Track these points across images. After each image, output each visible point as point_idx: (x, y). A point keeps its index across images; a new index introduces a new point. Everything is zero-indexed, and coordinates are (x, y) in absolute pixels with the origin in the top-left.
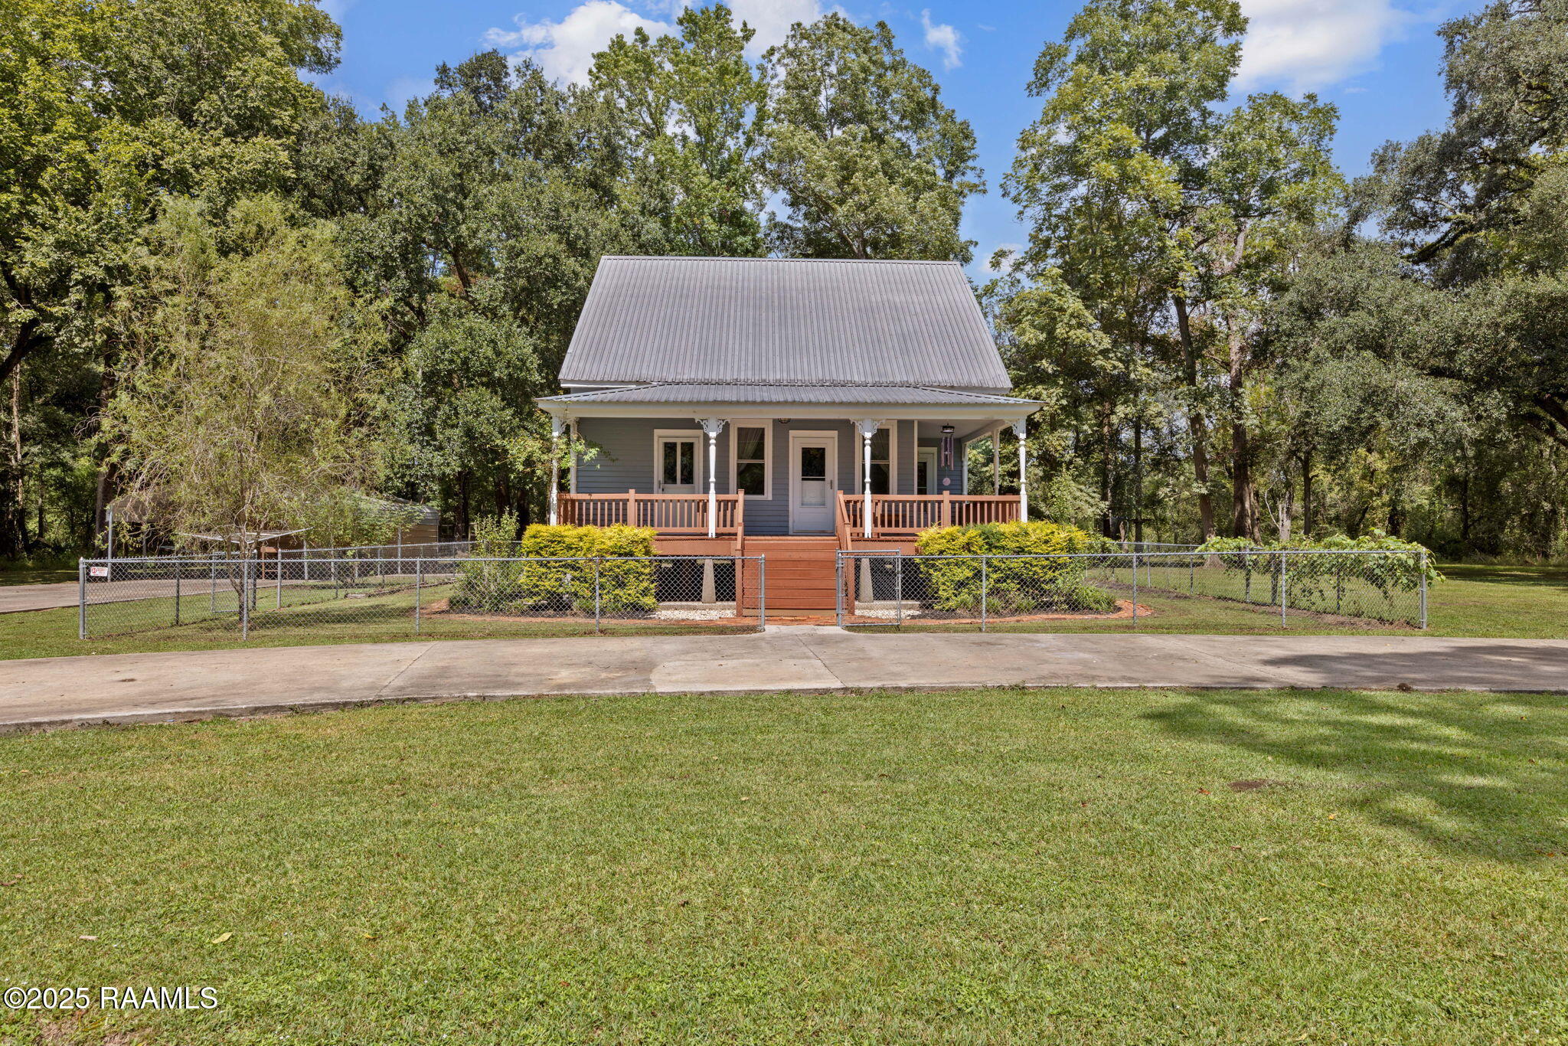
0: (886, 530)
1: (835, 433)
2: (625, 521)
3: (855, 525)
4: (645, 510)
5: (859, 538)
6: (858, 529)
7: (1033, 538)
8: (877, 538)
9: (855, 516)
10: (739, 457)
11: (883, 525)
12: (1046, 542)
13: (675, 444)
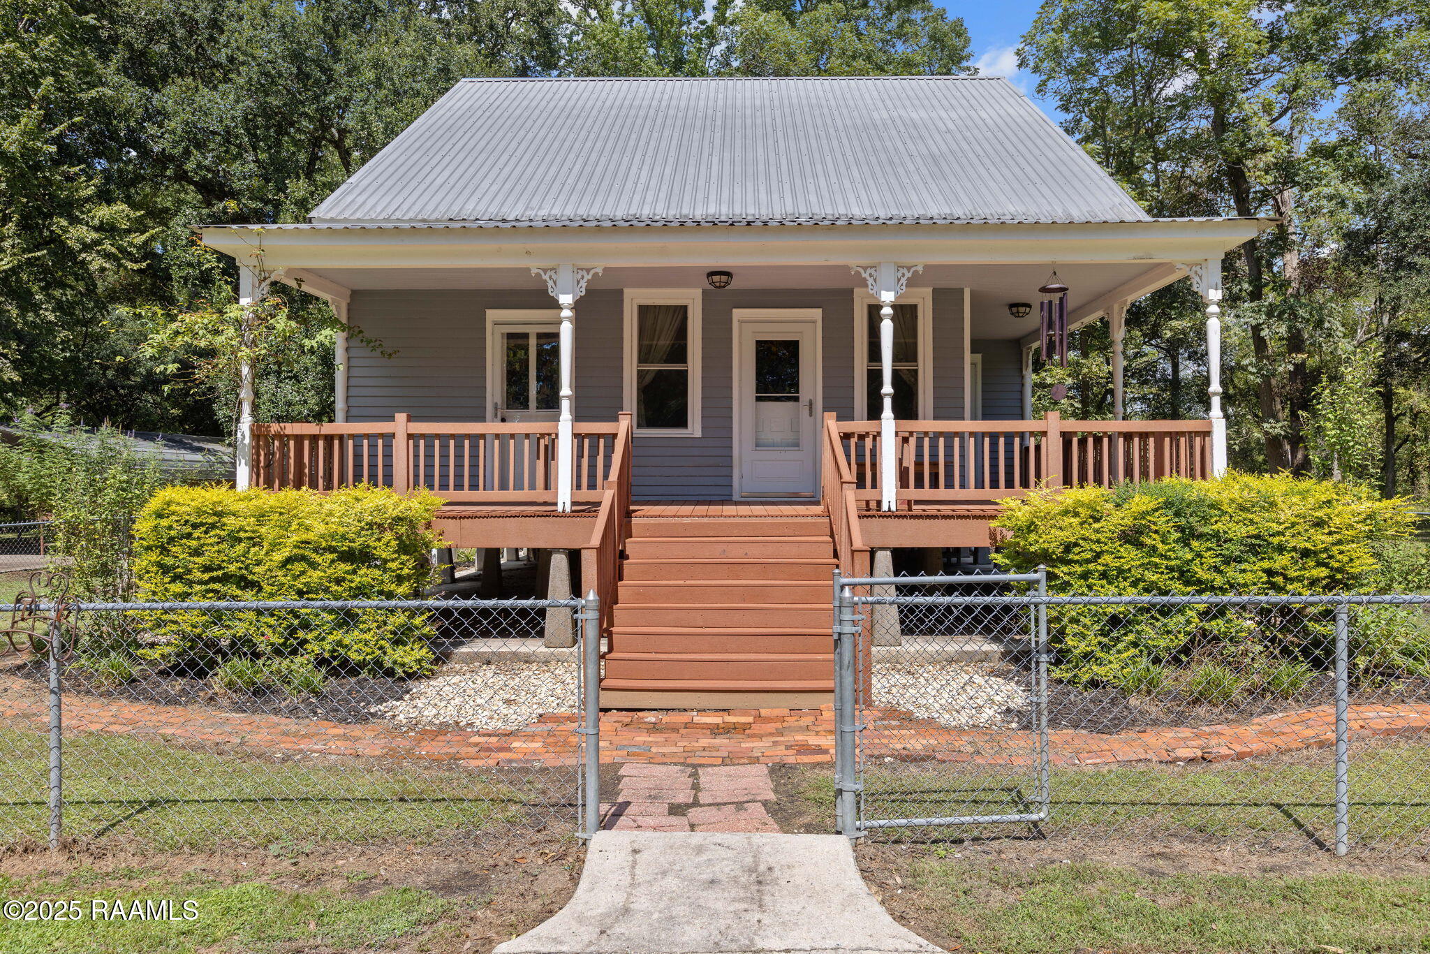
0: (927, 493)
1: (817, 314)
2: (388, 482)
3: (860, 483)
4: (429, 456)
5: (871, 511)
6: (868, 493)
7: (1286, 515)
8: (906, 512)
9: (861, 466)
10: (643, 359)
11: (919, 484)
12: (1319, 524)
13: (526, 336)
